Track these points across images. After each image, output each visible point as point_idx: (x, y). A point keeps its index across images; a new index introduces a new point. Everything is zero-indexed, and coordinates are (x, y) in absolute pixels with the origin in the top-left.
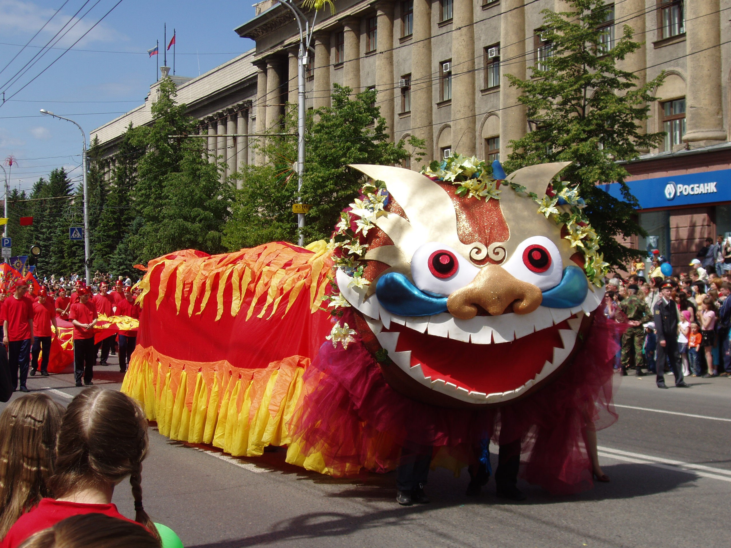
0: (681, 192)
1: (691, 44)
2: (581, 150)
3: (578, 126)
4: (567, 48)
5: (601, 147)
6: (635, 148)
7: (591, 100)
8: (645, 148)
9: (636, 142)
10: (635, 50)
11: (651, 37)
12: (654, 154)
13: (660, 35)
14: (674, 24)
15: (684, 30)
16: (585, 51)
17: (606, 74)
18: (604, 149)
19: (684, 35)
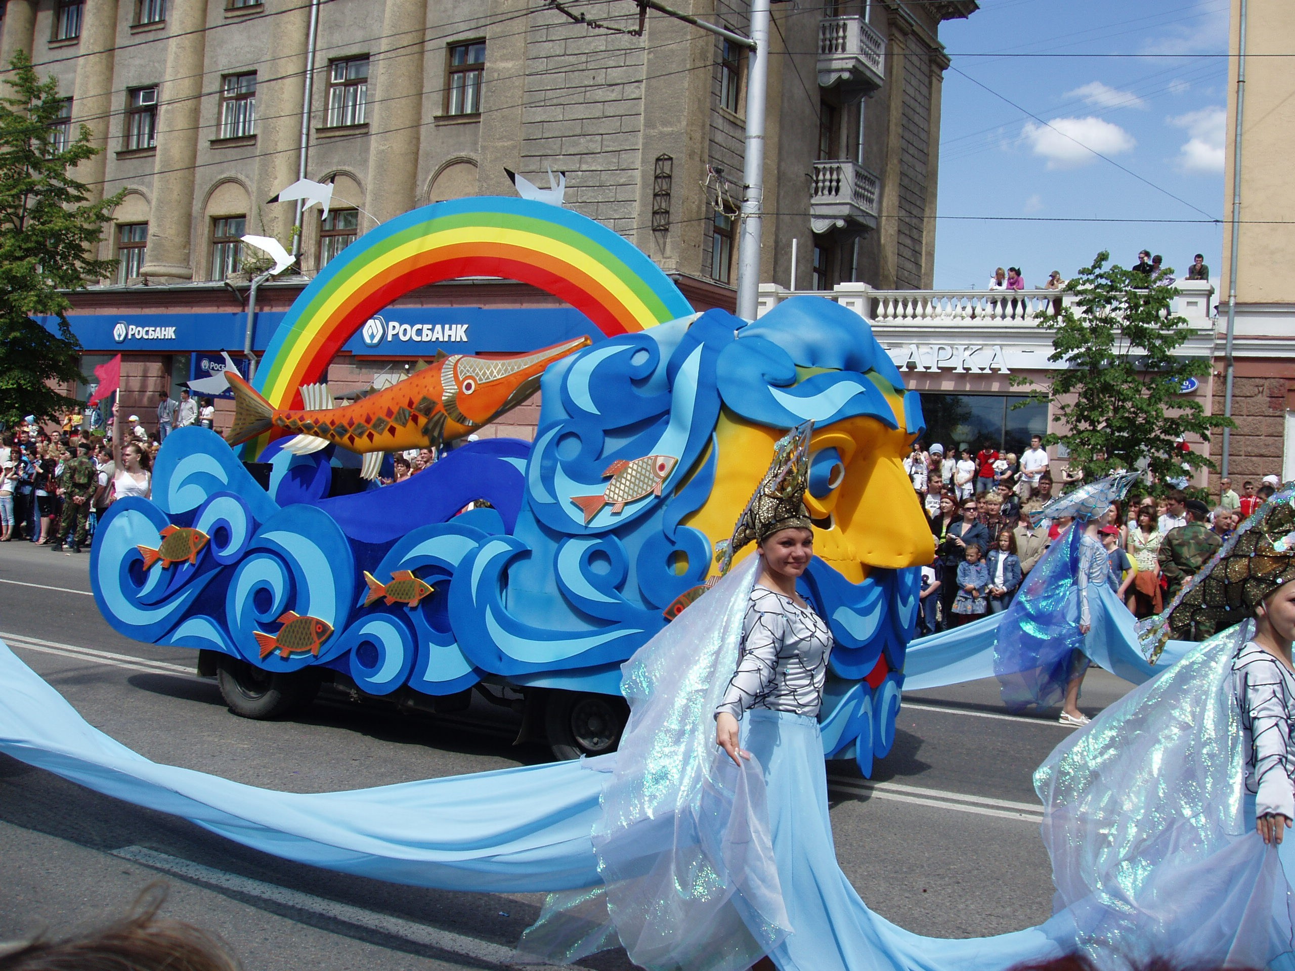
0: (133, 335)
1: (161, 161)
2: (14, 271)
3: (13, 240)
4: (7, 142)
5: (40, 270)
6: (82, 276)
7: (32, 211)
8: (94, 278)
9: (84, 268)
10: (92, 157)
11: (115, 145)
12: (104, 285)
13: (125, 144)
14: (144, 134)
15: (153, 143)
16: (30, 151)
17: (54, 182)
18: (43, 272)
19: (154, 149)
